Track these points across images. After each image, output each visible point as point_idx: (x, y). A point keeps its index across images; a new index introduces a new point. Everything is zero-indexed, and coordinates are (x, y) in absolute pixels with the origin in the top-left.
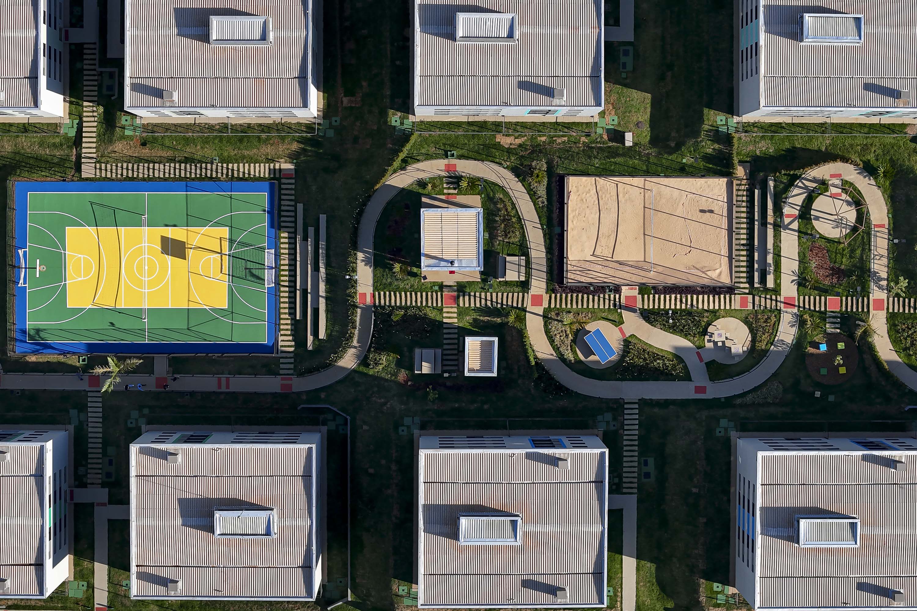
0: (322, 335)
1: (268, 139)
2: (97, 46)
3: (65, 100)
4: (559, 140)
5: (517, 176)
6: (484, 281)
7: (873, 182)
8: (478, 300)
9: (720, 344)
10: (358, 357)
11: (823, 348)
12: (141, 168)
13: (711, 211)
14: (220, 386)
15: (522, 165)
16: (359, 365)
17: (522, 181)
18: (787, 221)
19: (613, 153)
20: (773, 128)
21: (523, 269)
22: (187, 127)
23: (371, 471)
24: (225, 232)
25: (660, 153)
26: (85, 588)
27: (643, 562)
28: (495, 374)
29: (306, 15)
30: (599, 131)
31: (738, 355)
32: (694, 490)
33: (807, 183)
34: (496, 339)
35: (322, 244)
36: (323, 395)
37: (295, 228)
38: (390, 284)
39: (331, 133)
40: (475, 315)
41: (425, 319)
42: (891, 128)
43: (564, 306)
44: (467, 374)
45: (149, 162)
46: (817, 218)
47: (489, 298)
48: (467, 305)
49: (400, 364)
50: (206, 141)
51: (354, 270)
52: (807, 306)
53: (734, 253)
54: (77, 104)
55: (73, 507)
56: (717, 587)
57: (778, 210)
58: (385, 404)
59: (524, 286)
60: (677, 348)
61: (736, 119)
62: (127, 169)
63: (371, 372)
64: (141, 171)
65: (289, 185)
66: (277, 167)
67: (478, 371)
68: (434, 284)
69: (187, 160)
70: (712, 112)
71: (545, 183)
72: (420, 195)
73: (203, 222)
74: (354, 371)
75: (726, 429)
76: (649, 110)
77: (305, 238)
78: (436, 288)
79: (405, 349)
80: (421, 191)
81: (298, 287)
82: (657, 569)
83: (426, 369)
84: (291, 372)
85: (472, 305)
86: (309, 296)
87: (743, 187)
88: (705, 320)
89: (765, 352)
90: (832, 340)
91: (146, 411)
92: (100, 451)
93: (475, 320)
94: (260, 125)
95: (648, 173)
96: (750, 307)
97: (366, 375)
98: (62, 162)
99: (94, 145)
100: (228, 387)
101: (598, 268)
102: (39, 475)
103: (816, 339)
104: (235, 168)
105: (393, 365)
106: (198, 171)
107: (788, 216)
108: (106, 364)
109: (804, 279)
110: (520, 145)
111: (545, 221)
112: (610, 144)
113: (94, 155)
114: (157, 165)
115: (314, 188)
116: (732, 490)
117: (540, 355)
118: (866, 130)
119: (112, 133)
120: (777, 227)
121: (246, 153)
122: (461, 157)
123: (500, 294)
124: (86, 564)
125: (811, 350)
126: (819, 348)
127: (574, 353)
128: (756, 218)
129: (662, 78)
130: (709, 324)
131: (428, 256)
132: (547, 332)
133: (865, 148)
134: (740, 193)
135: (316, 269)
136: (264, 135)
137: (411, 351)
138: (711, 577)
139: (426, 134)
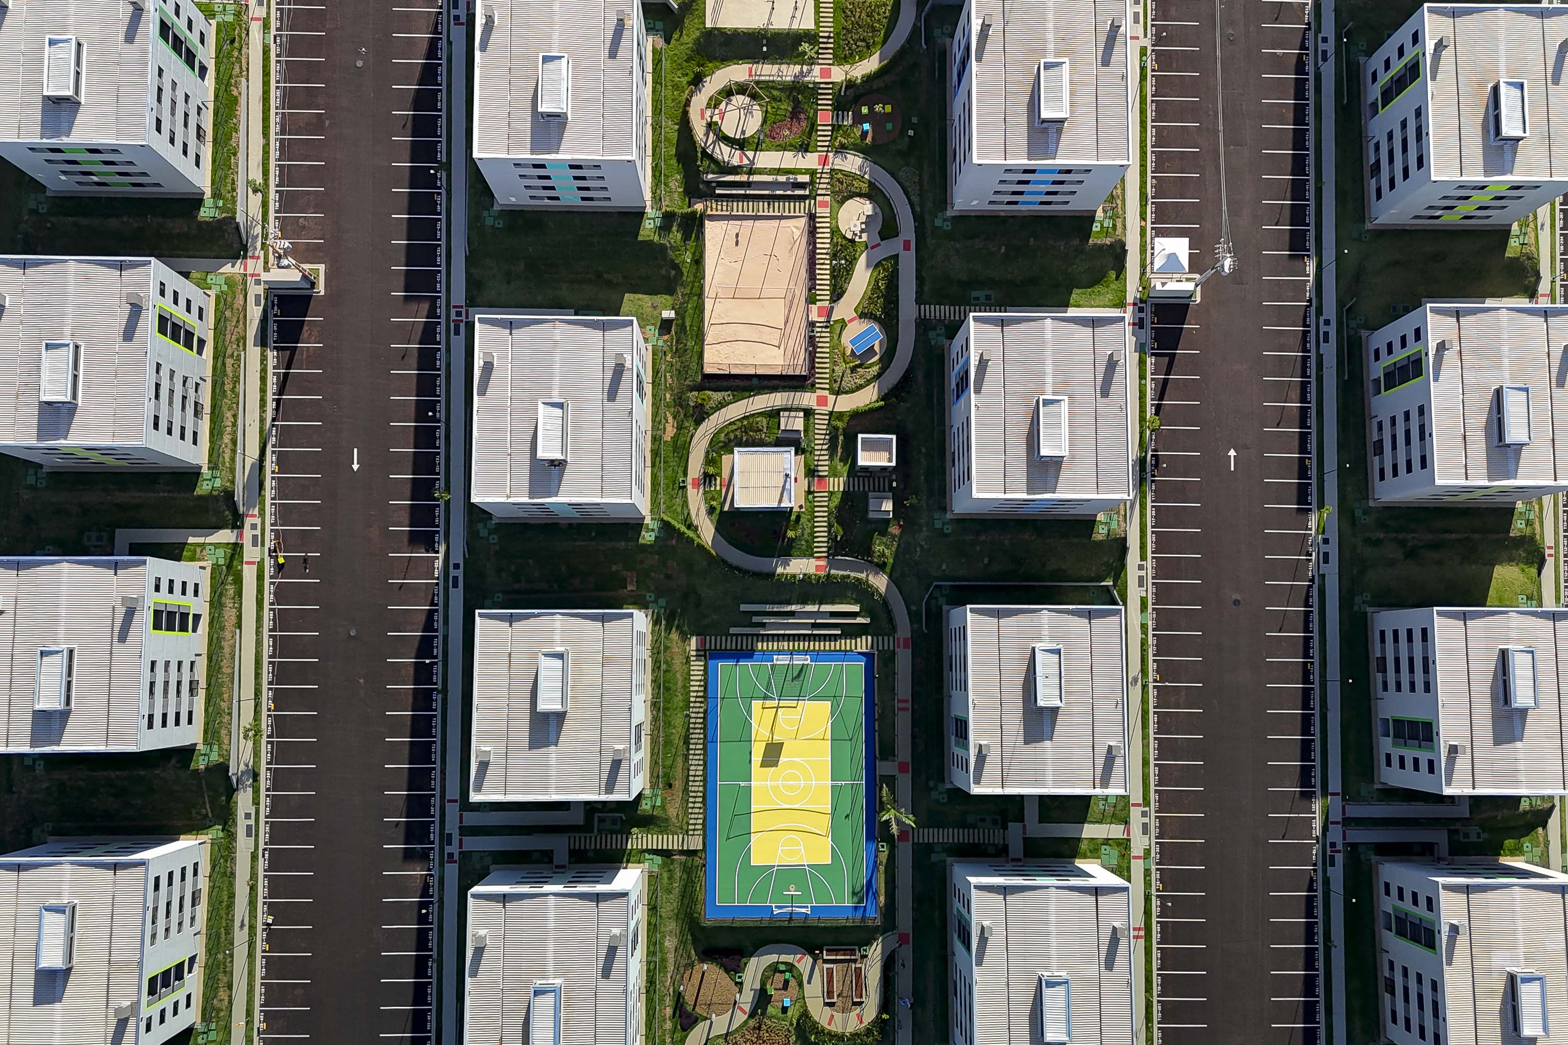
0: (856, 608)
1: (666, 662)
2: (572, 835)
3: (626, 868)
4: (670, 381)
5: (704, 419)
6: (804, 451)
7: (708, 79)
8: (821, 458)
9: (863, 226)
10: (877, 573)
11: (866, 126)
12: (693, 789)
13: (737, 235)
14: (906, 709)
15: (693, 416)
16: (884, 572)
17: (709, 415)
18: (746, 162)
19: (682, 328)
20: (657, 174)
21: (793, 414)
22: (654, 742)
23: (986, 561)
24: (756, 705)
25: (682, 285)
26: (1107, 847)
27: (1071, 301)
28: (894, 437)
29: (539, 615)
30: (660, 343)
31: (874, 208)
32: (1003, 250)
33: (710, 142)
34: (860, 436)
35: (769, 608)
36: (914, 608)
37: (753, 635)
38: (807, 541)
39: (662, 602)
40: (837, 460)
41: (839, 508)
42: (657, 62)
43: (827, 376)
44: (894, 464)
45: (688, 781)
46: (743, 132)
47: (820, 447)
48: (827, 468)
49: (884, 533)
50: (668, 724)
51: (794, 576)
52: (827, 144)
53: (776, 214)
54: (629, 854)
55: (1027, 859)
56: (1096, 228)
57: (735, 170)
58: (921, 545)
59: (808, 413)
60: (868, 266)
61: (648, 210)
62: (694, 803)
63: (891, 560)
64: (696, 789)
65: (711, 642)
66: (694, 653)
67: (891, 454)
68: (806, 499)
69: (687, 742)
70: (641, 232)
71: (710, 393)
72: (722, 512)
73: (747, 725)
74: (890, 577)
75: (945, 220)
76: (640, 296)
77: (763, 625)
78: (810, 497)
79: (869, 527)
80: (718, 511)
81: (810, 632)
82: (1077, 288)
83: (888, 506)
84: (891, 639)
85: (827, 463)
86: (818, 621)
87: (714, 206)
88: (840, 240)
89: (871, 184)
90: (859, 119)
91: (931, 784)
92: (971, 831)
93: (841, 460)
94: (653, 670)
95: (701, 295)
96: (828, 198)
97: (893, 566)
98: (688, 870)
99: (670, 837)
100: (907, 701)
101: (791, 343)
102: (1005, 891)
103: (858, 134)
104: (695, 694)
105: (884, 539)
106: (698, 731)
107: (741, 160)
108: (888, 822)
109: (801, 146)
110: (674, 418)
111: (747, 394)
112: (673, 332)
113: (681, 836)
114: (691, 773)
115: (714, 617)
116: (1002, 214)
117: (875, 398)
118: (658, 86)
119: (658, 818)
120: (751, 172)
121: (680, 684)
122: (685, 474)
123: (817, 437)
124: (1084, 846)
125: (869, 139)
126: (867, 132)
127: (871, 365)
128: (743, 192)
129: (609, 283)
130: (844, 237)
131: (780, 501)
132: (852, 391)
133: (676, 87)
134: (719, 207)
135: (792, 614)
136: (663, 667)
137: (871, 521)
138: (1088, 234)
139: (663, 507)
